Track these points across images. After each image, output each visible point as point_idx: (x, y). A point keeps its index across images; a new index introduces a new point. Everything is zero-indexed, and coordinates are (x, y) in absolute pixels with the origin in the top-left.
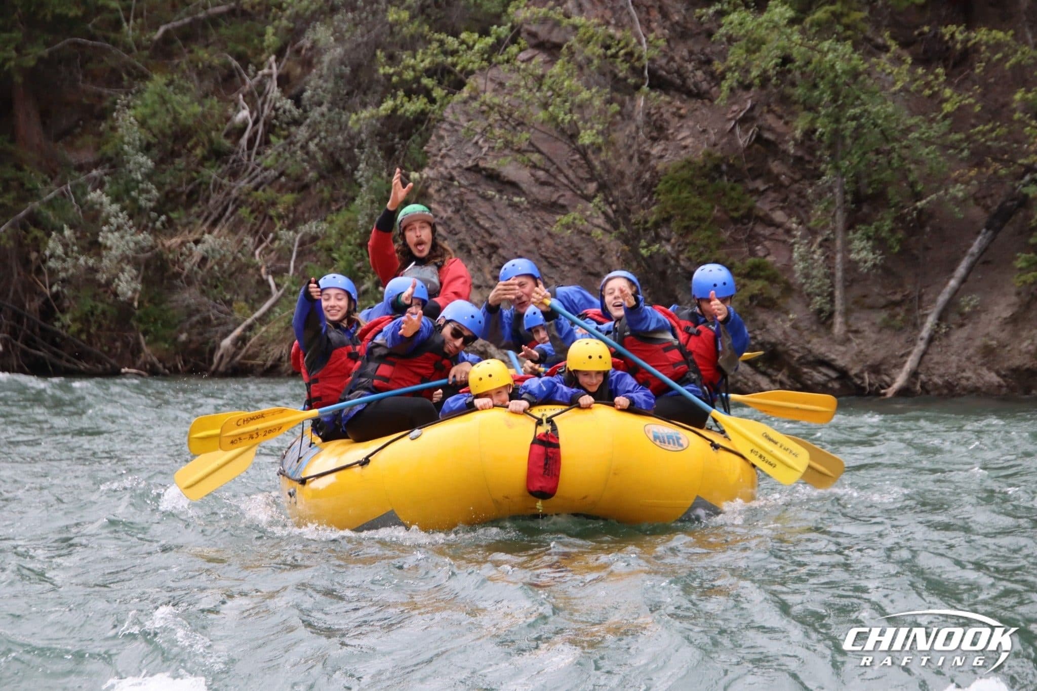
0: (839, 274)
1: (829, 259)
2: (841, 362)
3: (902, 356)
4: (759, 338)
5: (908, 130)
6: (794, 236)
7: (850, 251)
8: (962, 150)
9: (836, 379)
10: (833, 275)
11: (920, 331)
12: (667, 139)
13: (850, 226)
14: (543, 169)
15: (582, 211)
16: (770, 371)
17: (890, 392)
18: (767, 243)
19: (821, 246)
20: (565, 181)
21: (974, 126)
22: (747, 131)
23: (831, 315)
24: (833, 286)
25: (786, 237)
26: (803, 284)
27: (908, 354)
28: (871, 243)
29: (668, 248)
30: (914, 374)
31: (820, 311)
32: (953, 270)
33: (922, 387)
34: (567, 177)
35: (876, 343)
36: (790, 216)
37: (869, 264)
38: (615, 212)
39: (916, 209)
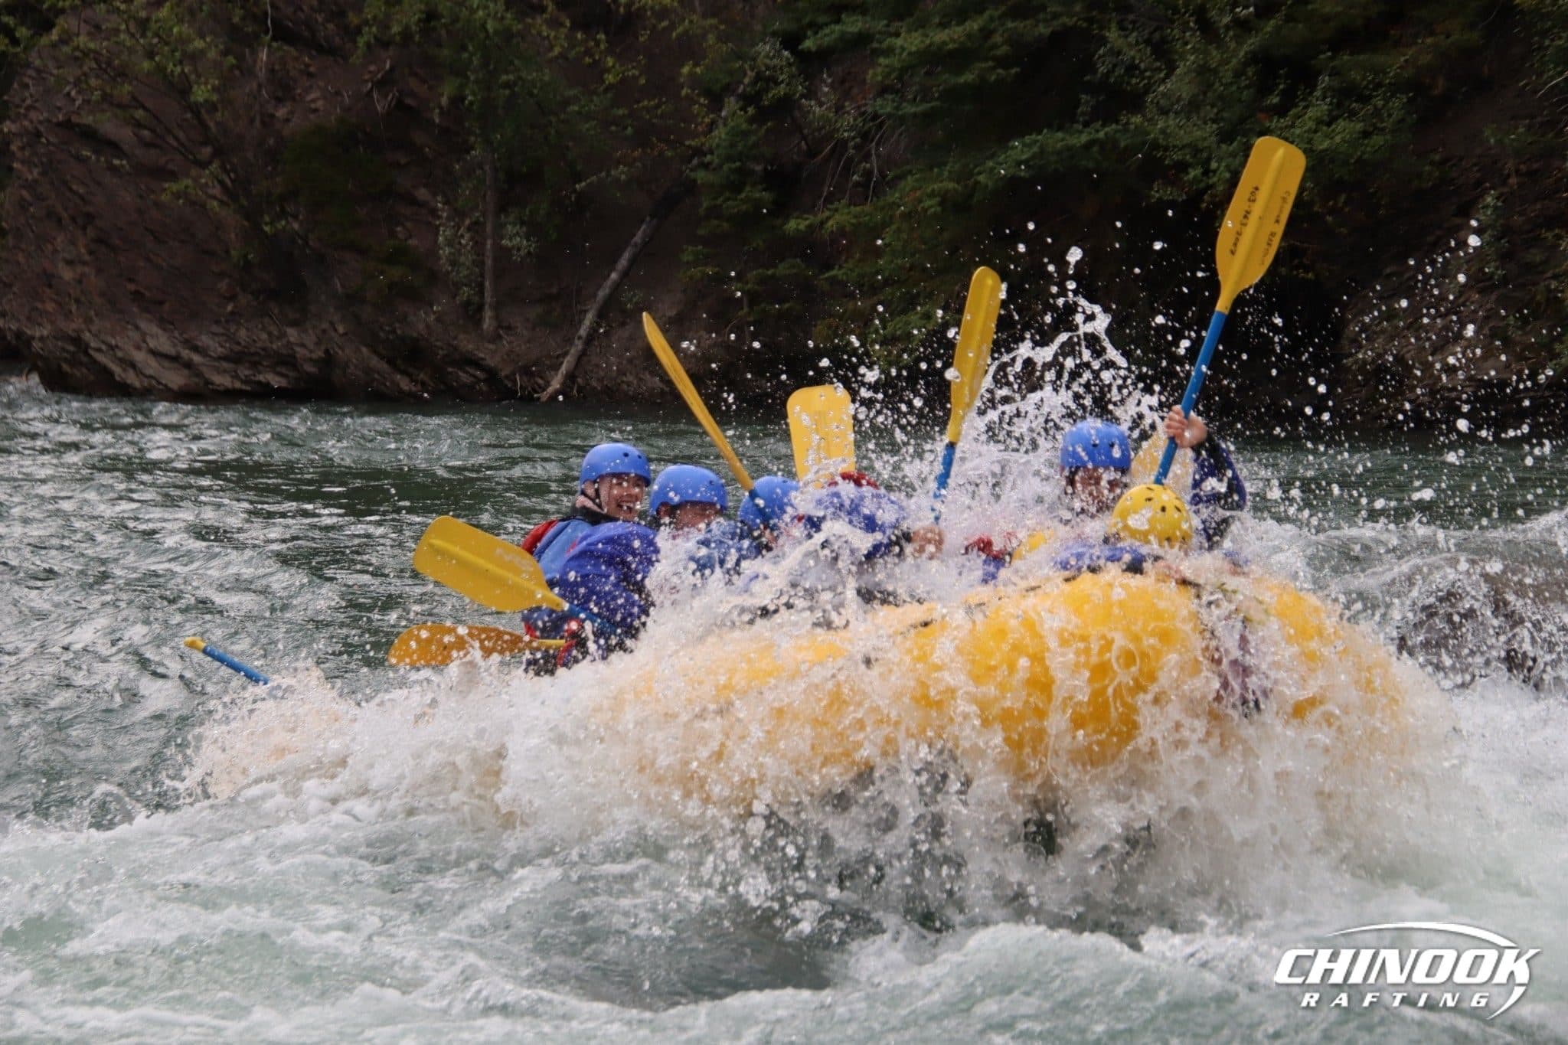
0: (489, 262)
1: (478, 246)
2: (491, 362)
3: (558, 357)
4: (399, 332)
5: (566, 102)
6: (440, 217)
7: (502, 238)
8: (626, 128)
9: (484, 381)
10: (483, 263)
11: (578, 330)
12: (294, 99)
13: (502, 209)
14: (149, 129)
15: (196, 180)
16: (411, 370)
17: (544, 396)
18: (409, 225)
19: (469, 229)
20: (175, 144)
21: (638, 102)
22: (386, 96)
23: (480, 308)
24: (482, 275)
25: (430, 219)
26: (448, 273)
27: (565, 354)
28: (525, 229)
29: (296, 226)
30: (571, 377)
31: (468, 303)
32: (615, 262)
33: (579, 392)
34: (177, 139)
35: (529, 341)
36: (435, 194)
37: (523, 253)
38: (232, 181)
39: (575, 191)
